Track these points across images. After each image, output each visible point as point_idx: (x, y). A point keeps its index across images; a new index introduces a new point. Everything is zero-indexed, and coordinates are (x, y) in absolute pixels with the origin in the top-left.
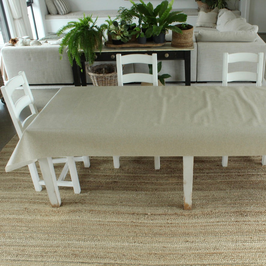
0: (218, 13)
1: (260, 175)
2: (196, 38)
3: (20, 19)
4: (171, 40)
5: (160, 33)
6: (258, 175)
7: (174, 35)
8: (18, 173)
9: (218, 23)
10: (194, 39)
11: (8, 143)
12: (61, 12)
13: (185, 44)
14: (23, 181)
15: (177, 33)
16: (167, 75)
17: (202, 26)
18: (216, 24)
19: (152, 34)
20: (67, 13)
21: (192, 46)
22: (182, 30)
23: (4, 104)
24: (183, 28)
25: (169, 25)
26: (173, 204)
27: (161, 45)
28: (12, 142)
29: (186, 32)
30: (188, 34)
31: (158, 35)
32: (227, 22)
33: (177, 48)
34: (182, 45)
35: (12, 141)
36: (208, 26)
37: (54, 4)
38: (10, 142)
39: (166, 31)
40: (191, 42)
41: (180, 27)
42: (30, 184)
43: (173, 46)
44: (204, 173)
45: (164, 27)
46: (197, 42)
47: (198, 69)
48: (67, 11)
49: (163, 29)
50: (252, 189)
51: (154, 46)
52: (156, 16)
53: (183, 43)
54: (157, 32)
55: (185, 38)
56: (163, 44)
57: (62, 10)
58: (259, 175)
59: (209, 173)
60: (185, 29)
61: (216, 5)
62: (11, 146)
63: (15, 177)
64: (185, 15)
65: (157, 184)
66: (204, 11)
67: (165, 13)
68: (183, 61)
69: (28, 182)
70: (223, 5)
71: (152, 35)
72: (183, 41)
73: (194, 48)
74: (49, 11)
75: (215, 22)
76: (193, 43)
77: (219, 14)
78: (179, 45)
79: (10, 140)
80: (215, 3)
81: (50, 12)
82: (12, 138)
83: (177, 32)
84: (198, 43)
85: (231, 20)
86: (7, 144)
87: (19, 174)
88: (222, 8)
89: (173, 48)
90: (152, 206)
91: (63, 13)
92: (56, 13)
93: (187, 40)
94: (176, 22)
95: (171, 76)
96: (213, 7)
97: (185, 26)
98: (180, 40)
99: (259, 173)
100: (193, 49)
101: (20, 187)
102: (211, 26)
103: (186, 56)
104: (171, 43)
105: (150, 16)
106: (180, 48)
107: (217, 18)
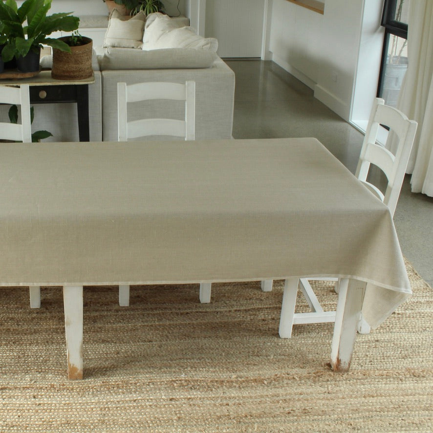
0: (145, 21)
1: (221, 312)
2: (100, 62)
4: (51, 67)
5: (29, 52)
6: (217, 312)
7: (57, 56)
9: (145, 40)
10: (95, 65)
13: (77, 73)
15: (61, 52)
16: (45, 132)
17: (116, 45)
18: (141, 41)
19: (14, 54)
21: (90, 75)
22: (70, 46)
24: (74, 42)
25: (47, 37)
26: (47, 368)
27: (33, 76)
29: (78, 50)
30: (83, 53)
31: (25, 55)
32: (160, 36)
33: (61, 81)
34: (72, 74)
36: (128, 45)
39: (41, 49)
40: (88, 69)
41: (67, 40)
43: (55, 76)
44: (110, 310)
45: (37, 41)
46: (101, 70)
47: (105, 121)
49: (35, 44)
50: (205, 338)
51: (19, 76)
52: (22, 22)
53: (73, 72)
54: (23, 50)
55: (77, 62)
56: (36, 74)
58: (219, 313)
59: (120, 310)
60: (76, 45)
61: (142, 7)
64: (76, 18)
65: (17, 332)
66: (118, 17)
67: (38, 15)
68: (75, 105)
70: (155, 7)
71: (14, 57)
72: (72, 66)
73: (93, 80)
75: (139, 38)
76: (92, 71)
77: (147, 23)
78: (66, 74)
80: (141, 4)
83: (62, 50)
84: (104, 73)
85: (167, 32)
88: (154, 12)
89: (54, 80)
90: (6, 374)
93: (81, 66)
94: (58, 31)
95: (52, 136)
96: (136, 11)
97: (76, 39)
98: (67, 66)
99: (218, 310)
100: (91, 82)
102: (133, 45)
103: (80, 95)
104: (50, 72)
105: (11, 20)
106: (67, 80)
107: (143, 30)
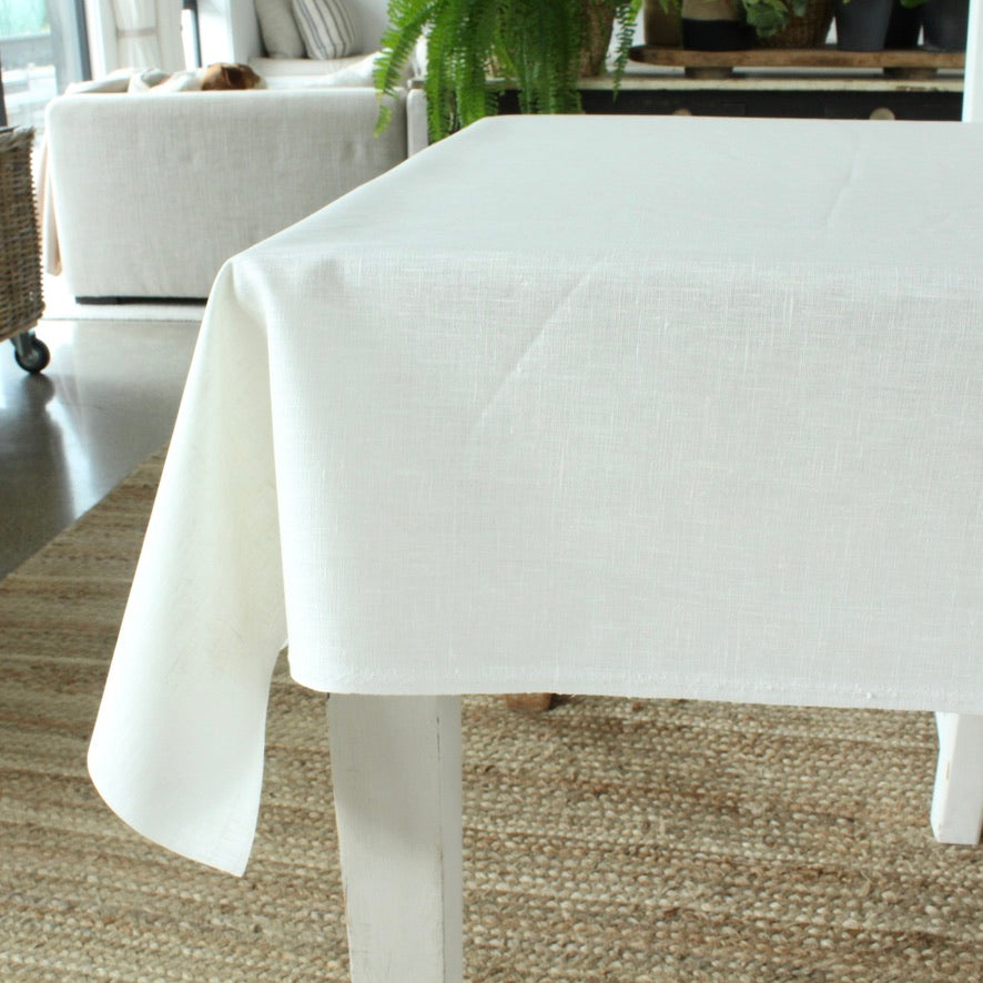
3: (145, 32)
8: (68, 780)
11: (18, 565)
12: (321, 46)
14: (103, 857)
20: (347, 51)
23: (24, 374)
28: (49, 561)
35: (46, 556)
37: (292, 12)
38: (34, 560)
42: (161, 890)
48: (344, 44)
57: (326, 41)
62: (36, 587)
63: (36, 809)
69: (143, 874)
74: (266, 41)
79: (36, 550)
81: (270, 48)
82: (48, 539)
86: (11, 571)
87: (70, 789)
91: (330, 49)
92: (299, 50)
101: (71, 908)
